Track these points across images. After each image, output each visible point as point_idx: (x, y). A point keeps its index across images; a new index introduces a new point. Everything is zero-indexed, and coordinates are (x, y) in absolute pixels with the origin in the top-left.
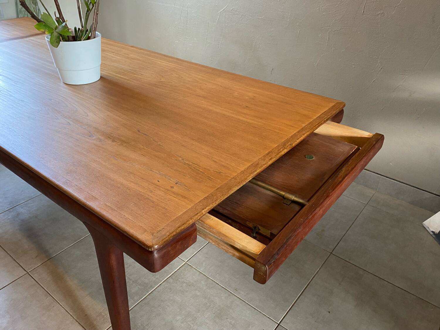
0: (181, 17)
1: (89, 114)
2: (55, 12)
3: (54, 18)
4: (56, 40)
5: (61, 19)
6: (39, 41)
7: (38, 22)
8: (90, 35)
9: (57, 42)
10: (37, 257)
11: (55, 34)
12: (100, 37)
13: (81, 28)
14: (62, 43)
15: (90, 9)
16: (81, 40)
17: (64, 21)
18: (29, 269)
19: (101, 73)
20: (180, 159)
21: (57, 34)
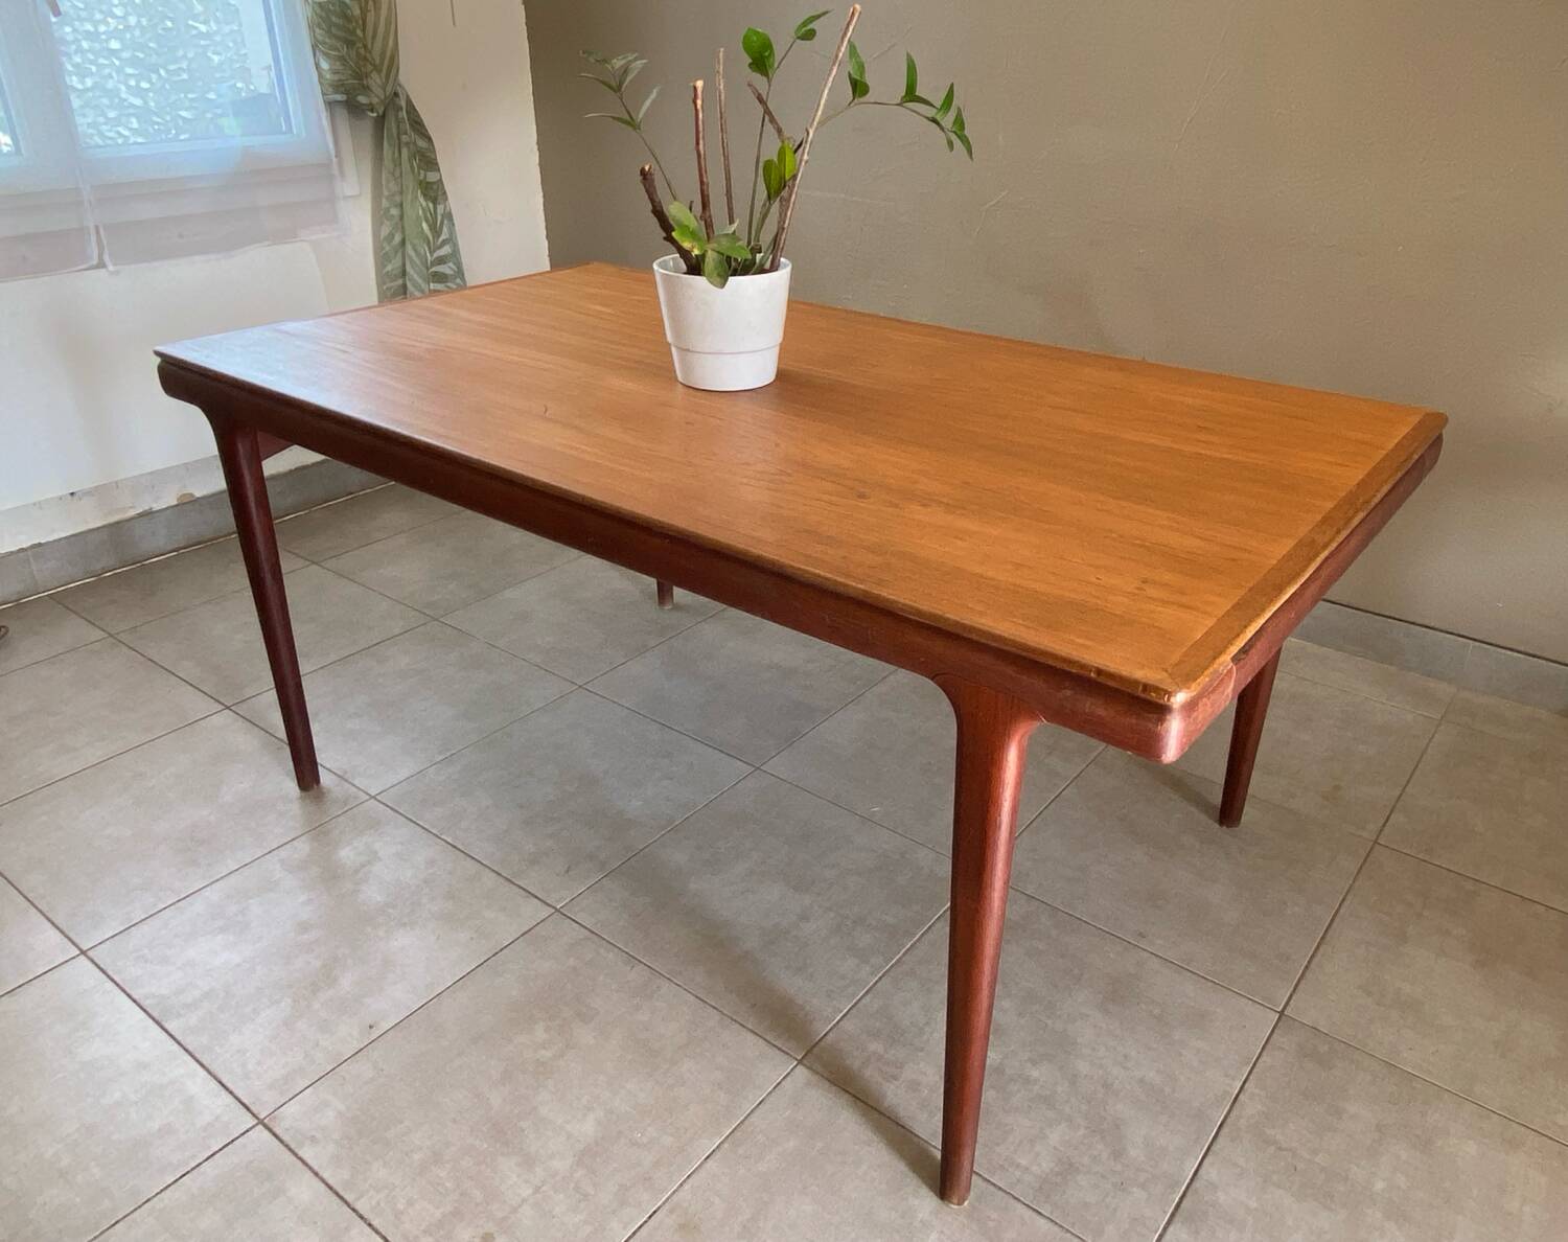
2: (692, 202)
4: (716, 268)
8: (768, 262)
9: (719, 275)
10: (567, 871)
11: (712, 255)
12: (789, 269)
15: (776, 193)
18: (558, 901)
20: (1115, 535)
21: (715, 254)
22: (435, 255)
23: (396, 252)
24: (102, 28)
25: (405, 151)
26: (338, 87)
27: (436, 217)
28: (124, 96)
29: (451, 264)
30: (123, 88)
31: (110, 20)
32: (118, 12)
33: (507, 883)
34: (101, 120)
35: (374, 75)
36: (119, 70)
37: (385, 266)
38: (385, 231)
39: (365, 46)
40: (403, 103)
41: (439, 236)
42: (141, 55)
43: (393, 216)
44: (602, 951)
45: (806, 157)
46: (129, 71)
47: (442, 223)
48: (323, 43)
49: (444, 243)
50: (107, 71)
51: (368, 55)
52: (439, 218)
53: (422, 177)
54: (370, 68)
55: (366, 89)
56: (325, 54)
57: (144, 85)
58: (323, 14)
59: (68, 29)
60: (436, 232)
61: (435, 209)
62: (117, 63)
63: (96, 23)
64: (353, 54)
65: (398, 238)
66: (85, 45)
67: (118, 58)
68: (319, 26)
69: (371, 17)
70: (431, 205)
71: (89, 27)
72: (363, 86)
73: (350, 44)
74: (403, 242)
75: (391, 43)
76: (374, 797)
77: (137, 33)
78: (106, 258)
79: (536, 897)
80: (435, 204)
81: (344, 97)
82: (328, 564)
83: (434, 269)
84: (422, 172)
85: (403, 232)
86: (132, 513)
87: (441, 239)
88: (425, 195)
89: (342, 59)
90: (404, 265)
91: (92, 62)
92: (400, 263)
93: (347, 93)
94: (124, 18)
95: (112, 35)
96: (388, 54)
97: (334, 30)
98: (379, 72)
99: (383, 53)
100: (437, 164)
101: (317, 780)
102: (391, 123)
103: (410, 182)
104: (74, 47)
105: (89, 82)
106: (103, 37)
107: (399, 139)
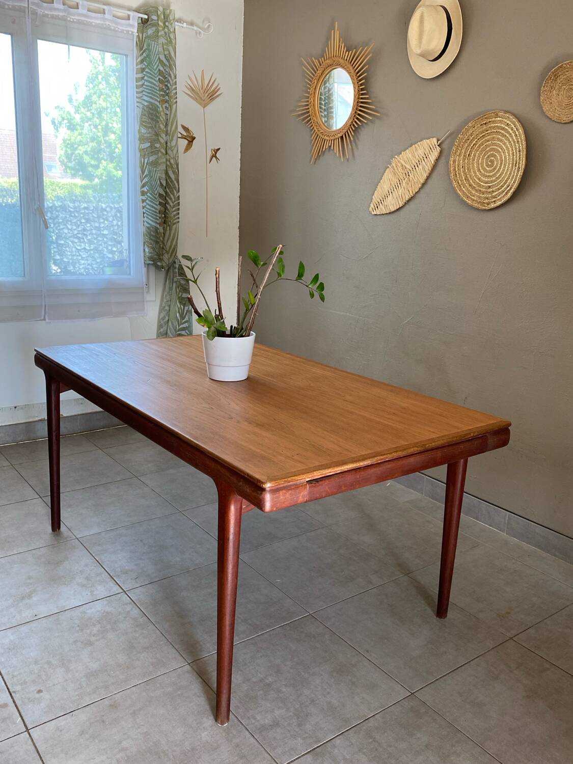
0: (356, 329)
1: (231, 404)
2: (216, 310)
3: (214, 315)
4: (212, 334)
5: (220, 317)
6: (187, 341)
7: (199, 317)
8: (244, 335)
9: (212, 336)
10: (136, 579)
11: (213, 328)
12: (255, 337)
13: (236, 326)
14: (216, 338)
15: (248, 309)
16: (235, 337)
17: (222, 318)
18: (126, 588)
19: (248, 374)
20: (307, 441)
22: (181, 327)
23: (165, 324)
24: (102, 225)
25: (174, 285)
26: (151, 258)
27: (184, 312)
28: (105, 253)
29: (187, 331)
30: (105, 250)
31: (106, 222)
32: (111, 219)
33: (111, 578)
34: (94, 262)
35: (166, 255)
36: (105, 243)
37: (160, 329)
38: (162, 315)
39: (164, 244)
40: (177, 266)
41: (183, 320)
42: (115, 237)
43: (166, 310)
44: (134, 609)
45: (259, 296)
46: (110, 243)
47: (186, 314)
48: (148, 242)
49: (185, 322)
50: (100, 243)
51: (164, 247)
52: (185, 312)
53: (180, 295)
54: (165, 251)
55: (161, 260)
56: (148, 246)
57: (115, 249)
58: (149, 231)
59: (88, 225)
60: (182, 317)
61: (184, 309)
62: (105, 239)
63: (100, 223)
64: (158, 246)
65: (167, 319)
66: (94, 232)
67: (107, 238)
68: (147, 235)
69: (168, 232)
70: (182, 307)
71: (97, 225)
72: (160, 259)
73: (157, 242)
74: (168, 320)
75: (174, 243)
76: (77, 539)
77: (116, 228)
78: (46, 317)
79: (119, 586)
80: (184, 307)
81: (152, 263)
82: (105, 450)
83: (178, 333)
84: (181, 293)
85: (169, 317)
86: (37, 419)
87: (185, 320)
88: (180, 303)
89: (152, 248)
90: (167, 330)
91: (95, 239)
92: (166, 329)
93: (153, 261)
94: (112, 222)
95: (105, 228)
96: (173, 247)
97: (151, 237)
98: (168, 254)
99: (171, 247)
100: (189, 291)
101: (59, 528)
102: (171, 274)
103: (174, 296)
104: (89, 232)
105: (92, 247)
106: (102, 229)
107: (173, 279)
